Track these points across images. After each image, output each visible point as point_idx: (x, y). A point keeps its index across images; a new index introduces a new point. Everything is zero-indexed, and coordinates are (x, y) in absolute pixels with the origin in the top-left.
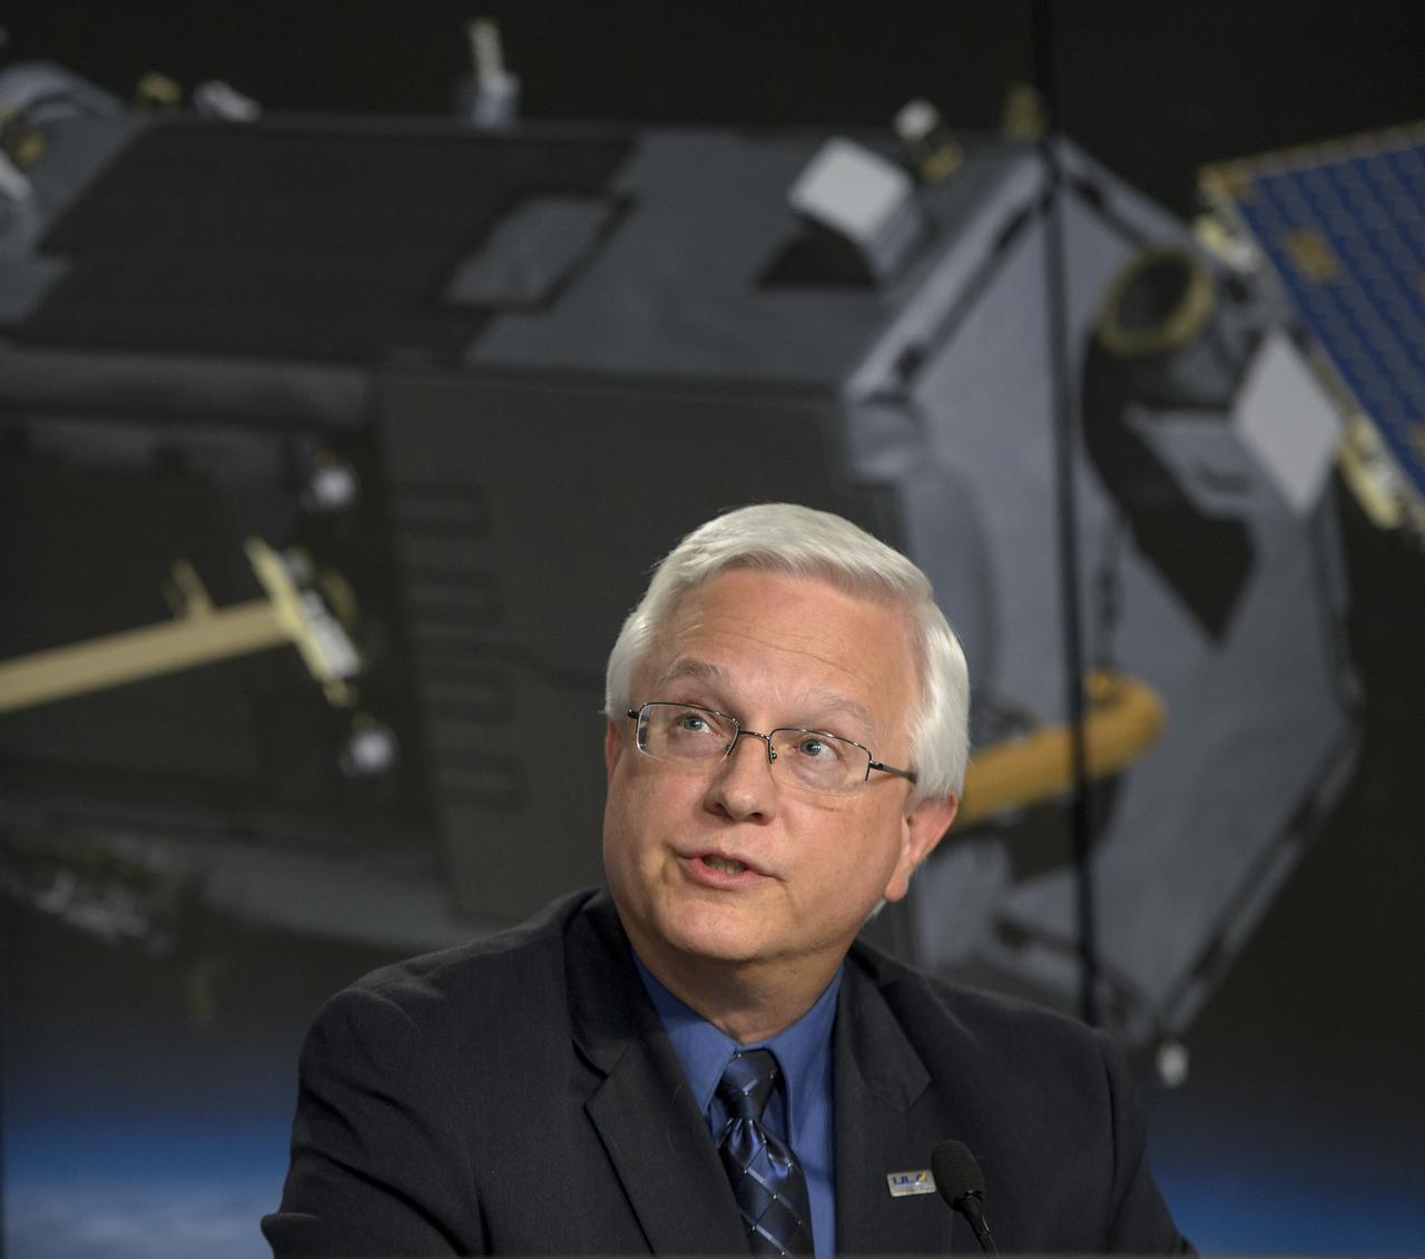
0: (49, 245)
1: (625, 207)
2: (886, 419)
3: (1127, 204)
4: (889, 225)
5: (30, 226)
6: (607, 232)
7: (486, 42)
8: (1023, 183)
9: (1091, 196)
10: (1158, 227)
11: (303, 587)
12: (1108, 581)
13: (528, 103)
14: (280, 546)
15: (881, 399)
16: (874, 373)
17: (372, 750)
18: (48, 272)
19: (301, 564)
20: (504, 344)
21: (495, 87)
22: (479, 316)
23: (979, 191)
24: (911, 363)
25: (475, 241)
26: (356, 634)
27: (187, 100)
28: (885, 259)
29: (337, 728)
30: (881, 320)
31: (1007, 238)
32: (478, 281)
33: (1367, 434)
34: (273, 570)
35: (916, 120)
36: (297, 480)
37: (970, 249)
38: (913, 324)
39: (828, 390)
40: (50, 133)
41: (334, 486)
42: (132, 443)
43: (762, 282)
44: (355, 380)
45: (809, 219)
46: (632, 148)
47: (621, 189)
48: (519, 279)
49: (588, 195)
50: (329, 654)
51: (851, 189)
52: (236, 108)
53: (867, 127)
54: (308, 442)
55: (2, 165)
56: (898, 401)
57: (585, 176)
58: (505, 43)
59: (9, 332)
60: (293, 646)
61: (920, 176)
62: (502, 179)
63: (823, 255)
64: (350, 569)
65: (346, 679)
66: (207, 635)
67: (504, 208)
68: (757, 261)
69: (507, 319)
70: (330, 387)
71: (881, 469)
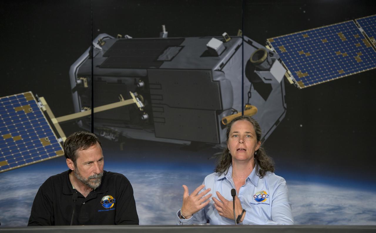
0: (104, 56)
1: (183, 47)
2: (219, 73)
3: (255, 43)
4: (220, 47)
5: (102, 53)
6: (180, 51)
7: (164, 27)
8: (240, 42)
9: (250, 43)
10: (260, 47)
11: (136, 97)
12: (250, 92)
13: (169, 35)
14: (133, 92)
15: (218, 70)
16: (217, 67)
17: (146, 116)
18: (105, 58)
19: (136, 94)
20: (165, 65)
21: (165, 33)
22: (162, 62)
23: (233, 43)
24: (222, 66)
25: (162, 53)
26: (143, 103)
27: (123, 37)
28: (219, 53)
29: (141, 114)
30: (219, 60)
31: (236, 49)
32: (162, 58)
33: (289, 72)
34: (132, 95)
35: (225, 34)
36: (136, 83)
37: (232, 50)
38: (223, 61)
39: (211, 70)
40: (105, 42)
41: (141, 84)
42: (115, 79)
43: (202, 56)
44: (145, 71)
45: (209, 48)
46: (184, 40)
47: (182, 45)
48: (167, 57)
49: (178, 46)
50: (140, 105)
51: (215, 44)
52: (129, 37)
53: (218, 35)
54: (137, 79)
55: (96, 45)
56: (220, 71)
57: (177, 44)
58: (166, 28)
59: (98, 66)
60: (135, 105)
61: (224, 42)
62: (166, 45)
63: (211, 53)
64: (143, 93)
65: (142, 108)
66: (123, 103)
67: (166, 48)
68: (201, 54)
69: (165, 63)
70: (142, 72)
71: (218, 79)
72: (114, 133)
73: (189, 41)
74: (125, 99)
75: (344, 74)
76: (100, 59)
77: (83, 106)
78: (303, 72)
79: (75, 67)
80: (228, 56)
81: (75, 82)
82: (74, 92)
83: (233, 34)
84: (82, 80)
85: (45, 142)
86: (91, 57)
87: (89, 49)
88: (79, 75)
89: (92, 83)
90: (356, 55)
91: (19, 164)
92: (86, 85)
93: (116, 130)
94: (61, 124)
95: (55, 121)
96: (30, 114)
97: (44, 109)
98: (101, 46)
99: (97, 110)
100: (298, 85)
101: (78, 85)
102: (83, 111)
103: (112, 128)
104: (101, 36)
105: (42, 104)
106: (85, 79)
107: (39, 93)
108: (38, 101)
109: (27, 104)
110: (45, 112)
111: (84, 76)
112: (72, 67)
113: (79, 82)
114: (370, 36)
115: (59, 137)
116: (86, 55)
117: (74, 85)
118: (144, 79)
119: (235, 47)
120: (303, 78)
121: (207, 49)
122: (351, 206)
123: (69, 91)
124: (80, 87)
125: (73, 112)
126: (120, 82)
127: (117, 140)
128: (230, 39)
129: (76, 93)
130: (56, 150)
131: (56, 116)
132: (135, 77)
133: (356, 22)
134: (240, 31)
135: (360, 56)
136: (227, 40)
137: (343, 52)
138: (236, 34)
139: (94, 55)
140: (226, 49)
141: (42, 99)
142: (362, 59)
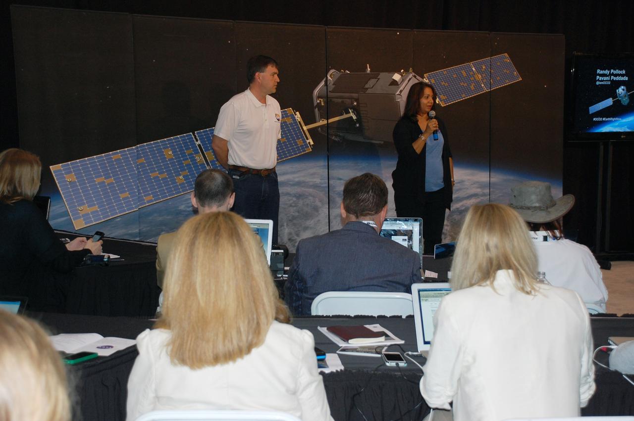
0: (333, 85)
1: (379, 79)
3: (418, 77)
4: (400, 79)
5: (332, 83)
6: (377, 81)
7: (368, 65)
8: (411, 76)
9: (415, 77)
10: (421, 79)
11: (352, 112)
13: (371, 71)
15: (399, 94)
16: (398, 93)
17: (358, 125)
18: (333, 86)
19: (352, 110)
20: (369, 91)
21: (369, 69)
22: (367, 89)
23: (407, 77)
24: (401, 91)
25: (367, 83)
26: (357, 116)
27: (345, 72)
28: (399, 83)
29: (355, 123)
30: (399, 88)
31: (409, 81)
32: (367, 86)
34: (350, 110)
35: (402, 71)
36: (352, 103)
37: (406, 81)
38: (401, 88)
39: (394, 94)
40: (334, 75)
41: (355, 103)
42: (340, 100)
43: (389, 85)
44: (357, 95)
45: (393, 79)
46: (379, 74)
47: (378, 78)
48: (370, 85)
49: (376, 78)
50: (354, 117)
51: (397, 77)
52: (348, 72)
53: (398, 72)
54: (353, 100)
55: (329, 78)
56: (400, 95)
57: (376, 77)
58: (369, 66)
59: (330, 92)
60: (352, 117)
61: (402, 76)
62: (369, 77)
63: (394, 83)
64: (356, 110)
65: (356, 119)
66: (345, 116)
67: (369, 80)
68: (389, 83)
69: (369, 89)
70: (355, 95)
71: (398, 100)
72: (340, 136)
73: (383, 75)
74: (346, 114)
75: (464, 97)
76: (331, 87)
77: (321, 118)
78: (444, 96)
79: (316, 92)
80: (404, 85)
81: (316, 101)
82: (315, 108)
83: (407, 71)
84: (320, 101)
85: (300, 142)
86: (326, 84)
87: (325, 79)
88: (319, 97)
89: (327, 103)
90: (471, 85)
91: (285, 157)
92: (323, 104)
93: (341, 135)
94: (309, 130)
95: (305, 128)
96: (291, 124)
97: (299, 120)
98: (331, 78)
99: (331, 121)
100: (442, 105)
101: (318, 104)
102: (321, 121)
103: (339, 133)
104: (332, 71)
105: (298, 116)
106: (322, 100)
107: (296, 109)
108: (296, 115)
109: (289, 116)
110: (300, 122)
111: (322, 98)
112: (314, 91)
113: (318, 101)
114: (478, 73)
115: (307, 139)
116: (323, 83)
117: (315, 104)
118: (357, 100)
119: (408, 79)
120: (444, 100)
121: (392, 80)
122: (469, 180)
123: (312, 108)
124: (319, 105)
125: (315, 122)
126: (342, 101)
127: (341, 141)
128: (405, 74)
129: (317, 109)
130: (306, 147)
131: (306, 125)
132: (351, 98)
133: (471, 64)
134: (411, 69)
135: (474, 86)
136: (404, 75)
137: (464, 83)
138: (409, 71)
139: (328, 84)
140: (403, 81)
141: (298, 113)
142: (475, 88)
